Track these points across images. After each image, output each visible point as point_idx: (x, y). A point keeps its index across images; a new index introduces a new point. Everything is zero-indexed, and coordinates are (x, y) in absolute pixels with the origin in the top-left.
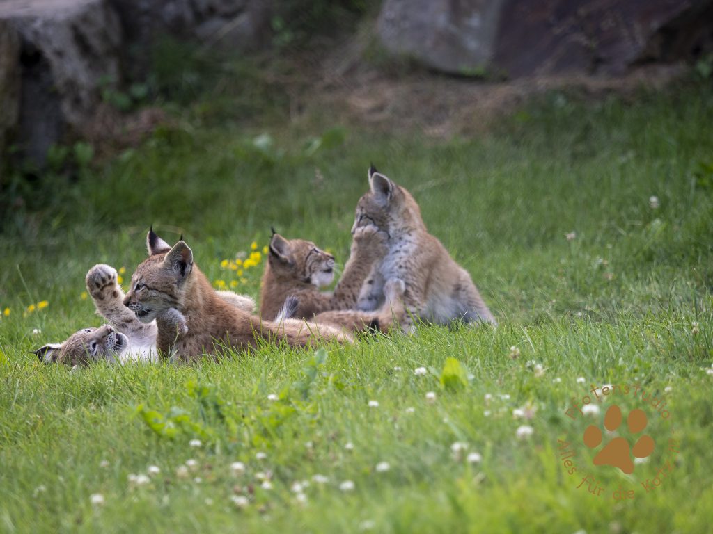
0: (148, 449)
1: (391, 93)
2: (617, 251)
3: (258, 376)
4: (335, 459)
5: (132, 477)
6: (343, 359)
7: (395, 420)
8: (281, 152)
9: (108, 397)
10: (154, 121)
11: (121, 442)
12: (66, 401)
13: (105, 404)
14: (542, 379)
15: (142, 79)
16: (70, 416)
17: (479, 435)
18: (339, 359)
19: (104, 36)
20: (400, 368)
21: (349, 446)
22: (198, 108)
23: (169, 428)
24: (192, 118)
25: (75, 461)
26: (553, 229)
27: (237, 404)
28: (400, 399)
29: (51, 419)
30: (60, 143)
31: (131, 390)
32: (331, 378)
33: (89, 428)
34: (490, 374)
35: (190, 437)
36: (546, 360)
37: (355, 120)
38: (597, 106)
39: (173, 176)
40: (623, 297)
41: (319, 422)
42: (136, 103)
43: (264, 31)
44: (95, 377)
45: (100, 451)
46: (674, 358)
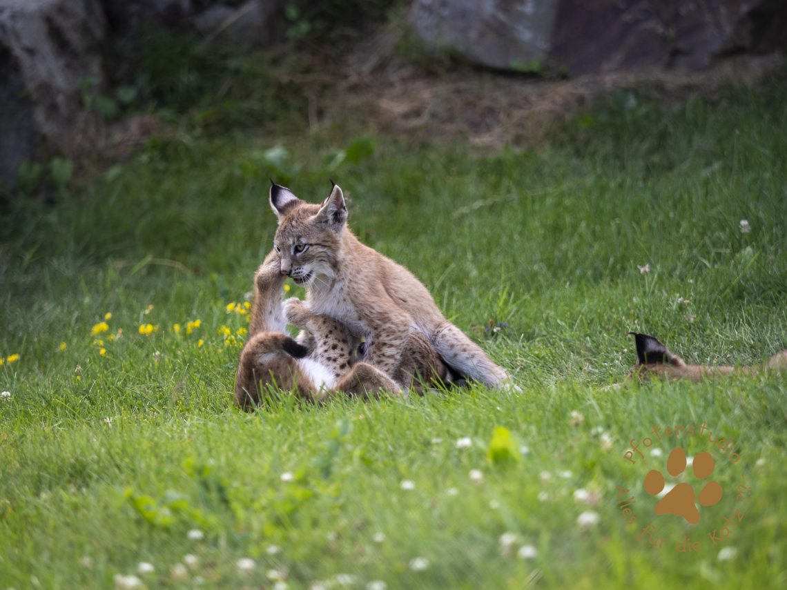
0: (139, 541)
1: (428, 94)
2: (701, 287)
3: (270, 449)
4: (362, 554)
5: (119, 579)
6: (371, 428)
7: (433, 506)
8: (297, 167)
9: (90, 477)
10: (146, 131)
11: (106, 533)
12: (40, 482)
13: (87, 486)
14: (609, 452)
15: (131, 81)
16: (45, 501)
17: (533, 523)
18: (367, 428)
19: (85, 30)
20: (439, 440)
21: (379, 537)
22: (198, 115)
23: (164, 516)
24: (192, 127)
25: (52, 558)
26: (624, 259)
27: (245, 484)
28: (439, 478)
29: (23, 505)
30: (33, 158)
31: (118, 467)
32: (357, 453)
33: (68, 515)
34: (547, 447)
35: (187, 526)
36: (614, 428)
37: (387, 128)
38: (676, 107)
39: (168, 198)
40: (708, 343)
41: (343, 508)
42: (124, 108)
43: (276, 21)
44: (75, 452)
45: (81, 546)
46: (768, 423)
